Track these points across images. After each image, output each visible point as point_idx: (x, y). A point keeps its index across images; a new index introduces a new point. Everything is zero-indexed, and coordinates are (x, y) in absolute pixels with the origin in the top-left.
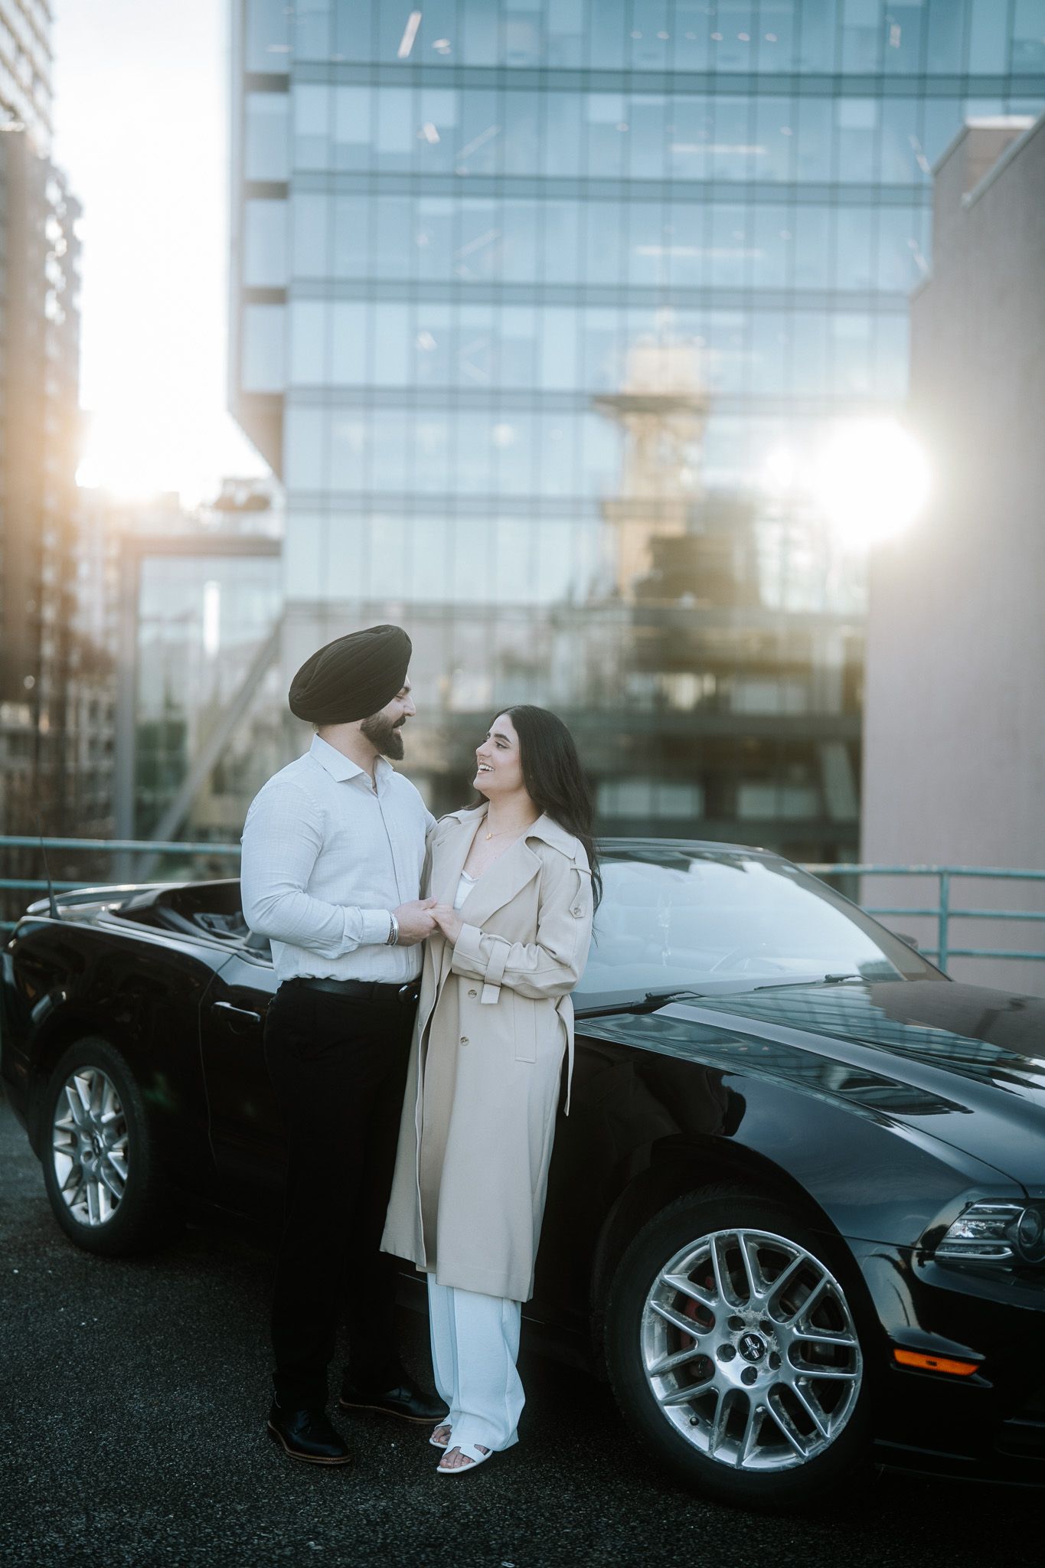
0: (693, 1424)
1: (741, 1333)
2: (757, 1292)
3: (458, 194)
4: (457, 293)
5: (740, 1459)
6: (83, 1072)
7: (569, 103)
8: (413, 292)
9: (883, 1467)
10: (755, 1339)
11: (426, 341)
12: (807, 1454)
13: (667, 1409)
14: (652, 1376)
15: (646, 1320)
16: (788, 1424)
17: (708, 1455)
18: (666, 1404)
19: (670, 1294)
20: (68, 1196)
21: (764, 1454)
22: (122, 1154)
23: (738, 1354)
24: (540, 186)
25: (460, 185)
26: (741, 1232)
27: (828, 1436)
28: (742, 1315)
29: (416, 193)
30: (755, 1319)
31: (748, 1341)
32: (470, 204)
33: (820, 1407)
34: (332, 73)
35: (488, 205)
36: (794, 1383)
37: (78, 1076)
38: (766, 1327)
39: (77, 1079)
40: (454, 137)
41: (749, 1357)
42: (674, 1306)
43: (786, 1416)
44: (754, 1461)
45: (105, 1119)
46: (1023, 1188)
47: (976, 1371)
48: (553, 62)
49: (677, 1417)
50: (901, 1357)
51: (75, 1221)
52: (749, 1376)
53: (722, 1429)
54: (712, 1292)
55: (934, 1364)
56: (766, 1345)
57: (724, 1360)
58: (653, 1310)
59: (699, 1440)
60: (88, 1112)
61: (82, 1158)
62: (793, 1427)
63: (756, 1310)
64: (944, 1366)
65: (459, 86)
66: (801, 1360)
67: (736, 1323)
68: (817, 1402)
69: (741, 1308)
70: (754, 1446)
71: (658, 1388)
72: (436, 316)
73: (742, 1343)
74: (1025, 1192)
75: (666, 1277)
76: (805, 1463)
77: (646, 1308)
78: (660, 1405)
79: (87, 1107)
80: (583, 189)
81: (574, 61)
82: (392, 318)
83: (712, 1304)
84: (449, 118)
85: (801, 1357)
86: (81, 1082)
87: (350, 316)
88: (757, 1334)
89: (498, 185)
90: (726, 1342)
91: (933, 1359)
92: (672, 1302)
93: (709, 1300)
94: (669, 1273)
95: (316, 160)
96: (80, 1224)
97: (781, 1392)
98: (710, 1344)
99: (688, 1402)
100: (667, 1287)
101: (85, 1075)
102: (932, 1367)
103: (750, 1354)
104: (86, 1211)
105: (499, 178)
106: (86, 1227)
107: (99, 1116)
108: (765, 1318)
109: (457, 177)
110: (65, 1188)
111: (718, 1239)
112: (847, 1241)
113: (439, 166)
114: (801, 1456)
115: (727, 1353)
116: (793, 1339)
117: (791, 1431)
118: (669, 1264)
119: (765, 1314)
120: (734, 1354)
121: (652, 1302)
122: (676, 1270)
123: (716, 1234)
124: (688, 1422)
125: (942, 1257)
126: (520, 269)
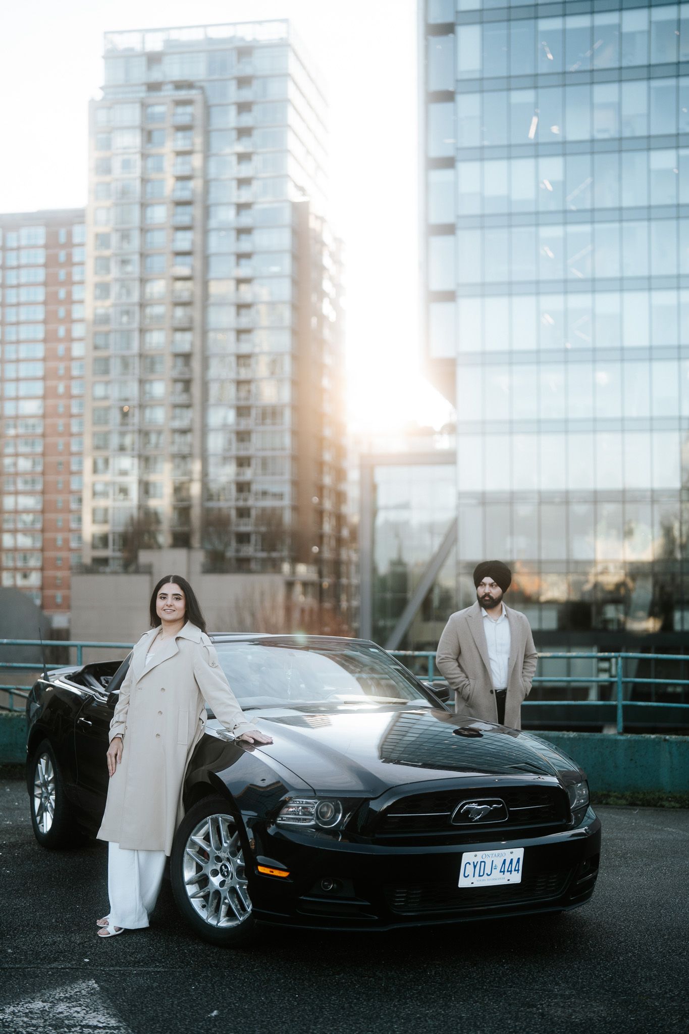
0: (204, 906)
1: (221, 864)
2: (226, 842)
3: (565, 223)
4: (566, 286)
5: (218, 922)
6: (44, 756)
7: (639, 158)
8: (538, 288)
9: (256, 920)
10: (226, 867)
11: (548, 319)
12: (241, 919)
13: (192, 900)
14: (188, 884)
15: (186, 858)
16: (236, 906)
17: (206, 921)
18: (192, 898)
19: (196, 846)
20: (38, 818)
21: (228, 921)
22: (55, 797)
23: (220, 874)
24: (620, 214)
25: (566, 217)
26: (220, 817)
27: (249, 910)
28: (219, 855)
29: (537, 225)
30: (224, 857)
31: (223, 867)
32: (572, 229)
33: (249, 898)
34: (481, 154)
35: (587, 228)
36: (238, 886)
37: (43, 759)
38: (228, 860)
39: (41, 760)
40: (563, 187)
41: (223, 875)
42: (198, 852)
43: (237, 902)
44: (224, 923)
45: (50, 779)
46: (314, 791)
47: (289, 876)
48: (627, 133)
49: (196, 903)
50: (261, 869)
51: (39, 831)
52: (222, 884)
53: (213, 909)
54: (210, 846)
55: (273, 872)
56: (229, 870)
57: (214, 877)
58: (188, 854)
59: (203, 914)
60: (44, 776)
61: (43, 799)
62: (239, 907)
63: (225, 852)
64: (276, 873)
65: (564, 155)
66: (244, 876)
67: (218, 859)
68: (248, 896)
69: (219, 852)
70: (225, 917)
71: (191, 890)
72: (553, 302)
73: (221, 868)
74: (315, 794)
75: (192, 837)
76: (241, 924)
77: (185, 852)
78: (189, 898)
79: (44, 774)
80: (649, 213)
81: (641, 131)
82: (525, 305)
83: (208, 849)
84: (559, 176)
85: (244, 874)
86: (43, 761)
87: (497, 306)
88: (227, 864)
89: (592, 215)
90: (215, 868)
91: (272, 870)
92: (198, 850)
93: (208, 848)
94: (195, 835)
95: (474, 208)
96: (41, 833)
97: (233, 890)
98: (208, 869)
99: (202, 897)
100: (194, 843)
101: (45, 758)
102: (272, 873)
103: (224, 873)
104: (43, 826)
105: (593, 210)
106: (42, 834)
107: (48, 779)
108: (227, 856)
109: (565, 212)
110: (38, 816)
111: (212, 819)
112: (242, 816)
113: (553, 206)
114: (240, 920)
115: (215, 873)
116: (237, 865)
117: (238, 910)
118: (194, 831)
119: (227, 854)
120: (218, 874)
121: (188, 849)
122: (197, 835)
123: (210, 817)
124: (200, 906)
125: (280, 823)
126: (608, 269)
